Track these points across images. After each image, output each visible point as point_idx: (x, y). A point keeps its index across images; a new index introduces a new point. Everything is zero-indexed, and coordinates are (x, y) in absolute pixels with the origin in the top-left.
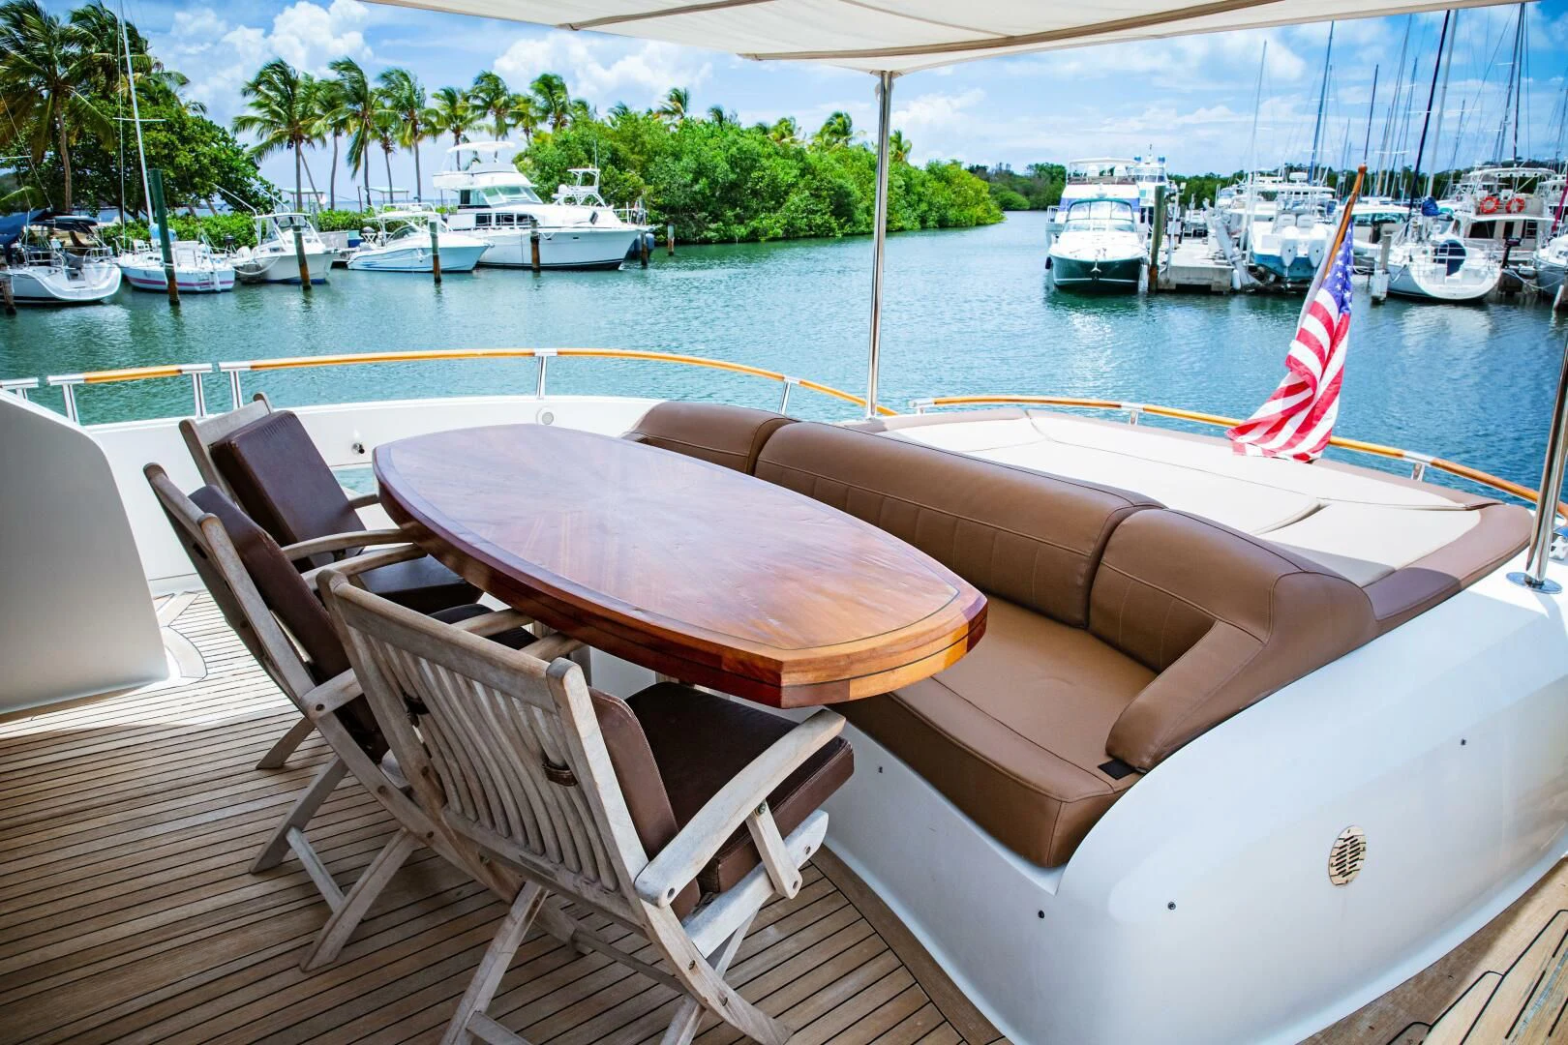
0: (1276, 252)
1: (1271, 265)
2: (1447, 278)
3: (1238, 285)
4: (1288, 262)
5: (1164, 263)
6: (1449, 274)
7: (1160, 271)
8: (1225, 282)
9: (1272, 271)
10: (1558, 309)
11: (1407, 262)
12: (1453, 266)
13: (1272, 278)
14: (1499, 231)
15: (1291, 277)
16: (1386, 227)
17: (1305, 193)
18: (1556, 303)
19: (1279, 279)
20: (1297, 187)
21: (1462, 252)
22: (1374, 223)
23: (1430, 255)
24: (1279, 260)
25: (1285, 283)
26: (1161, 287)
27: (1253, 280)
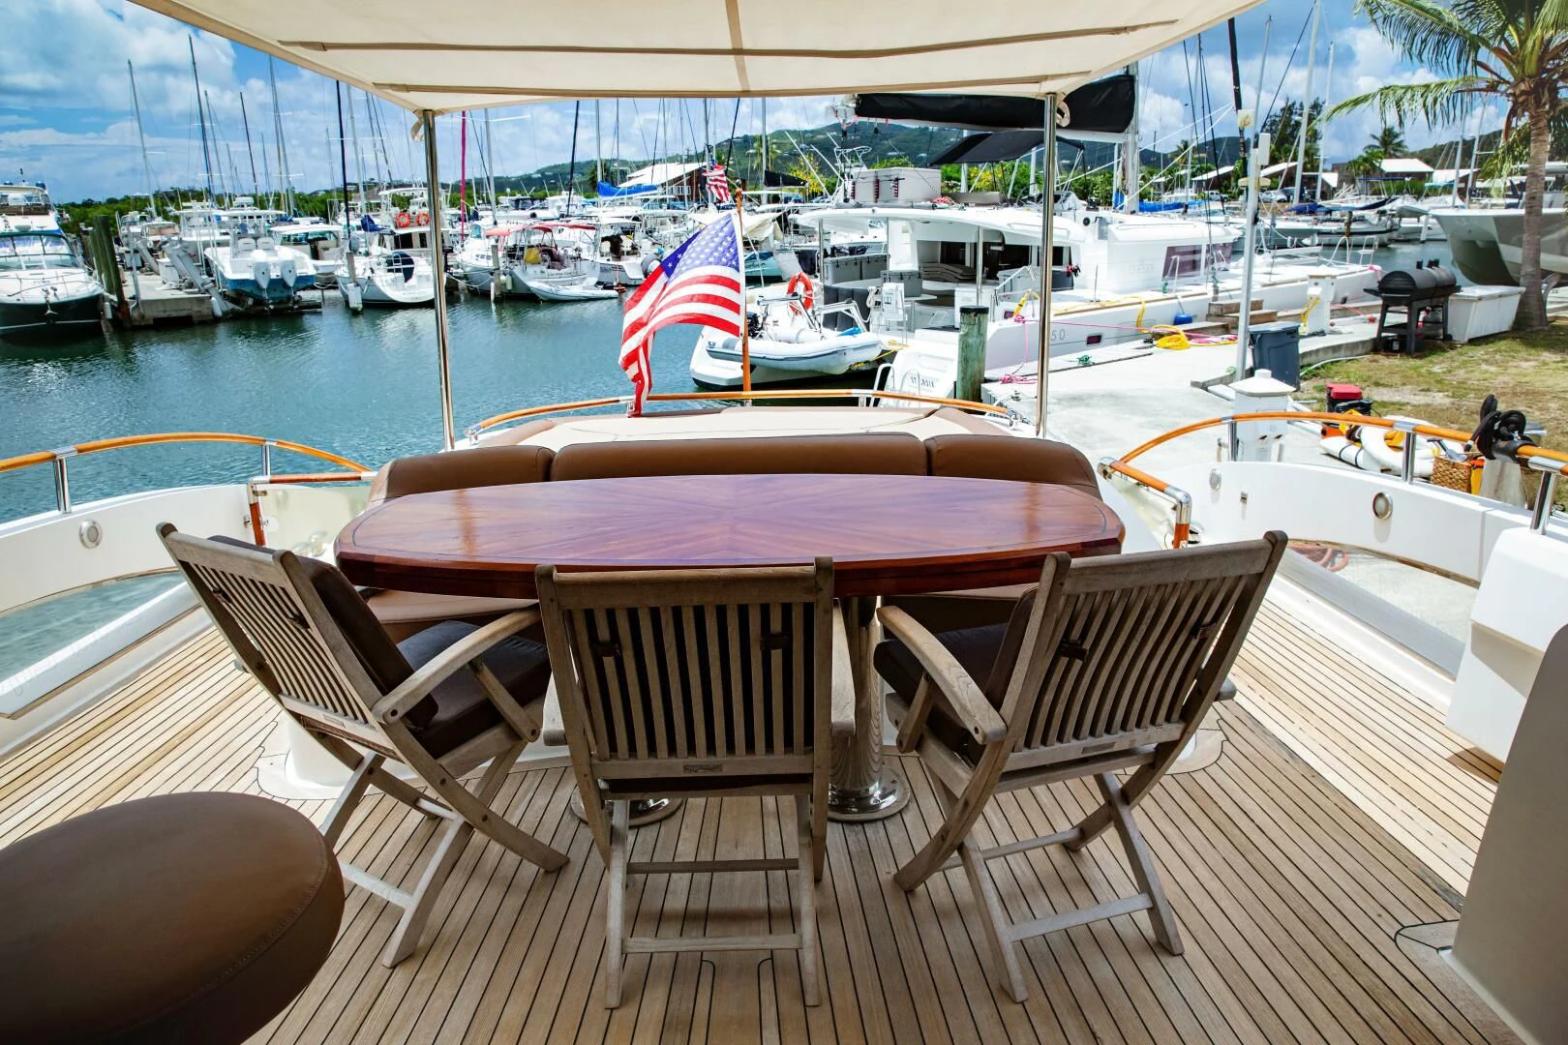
0: (249, 276)
1: (247, 289)
2: (406, 284)
3: (219, 313)
4: (264, 285)
5: (133, 298)
6: (406, 280)
7: (131, 307)
8: (206, 311)
9: (249, 295)
10: (496, 301)
11: (368, 273)
12: (408, 274)
13: (250, 301)
14: (416, 241)
15: (272, 299)
16: (321, 244)
17: (259, 217)
18: (492, 297)
19: (259, 302)
20: (248, 211)
21: (411, 262)
22: (310, 242)
23: (384, 266)
24: (255, 283)
25: (267, 305)
26: (137, 323)
27: (231, 306)
